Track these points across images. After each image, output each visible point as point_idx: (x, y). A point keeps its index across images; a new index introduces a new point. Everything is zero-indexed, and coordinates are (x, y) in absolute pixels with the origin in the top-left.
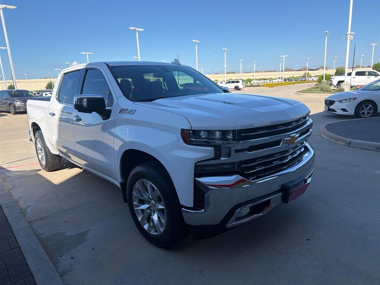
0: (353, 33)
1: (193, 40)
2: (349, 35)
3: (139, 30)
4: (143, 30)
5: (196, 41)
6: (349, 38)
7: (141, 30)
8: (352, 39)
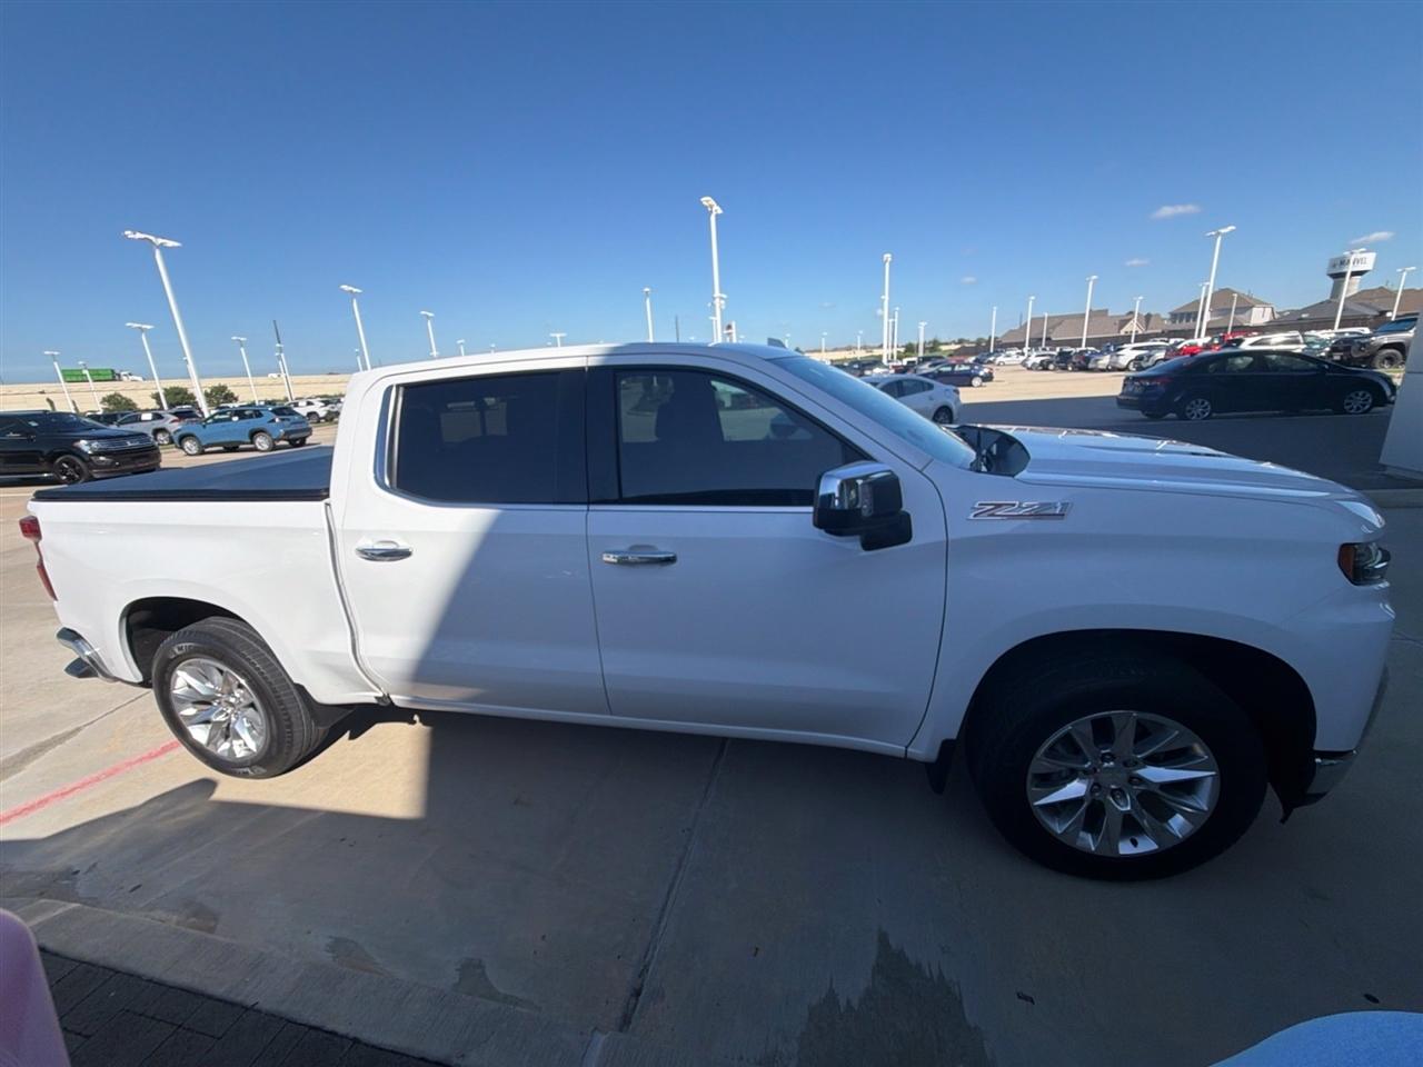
0: (724, 296)
1: (345, 287)
2: (717, 300)
3: (162, 244)
4: (176, 244)
5: (350, 288)
6: (718, 305)
7: (170, 244)
8: (723, 307)
